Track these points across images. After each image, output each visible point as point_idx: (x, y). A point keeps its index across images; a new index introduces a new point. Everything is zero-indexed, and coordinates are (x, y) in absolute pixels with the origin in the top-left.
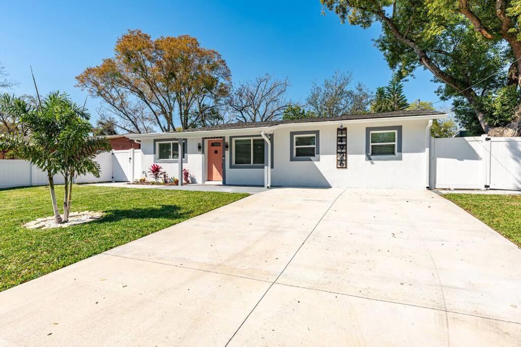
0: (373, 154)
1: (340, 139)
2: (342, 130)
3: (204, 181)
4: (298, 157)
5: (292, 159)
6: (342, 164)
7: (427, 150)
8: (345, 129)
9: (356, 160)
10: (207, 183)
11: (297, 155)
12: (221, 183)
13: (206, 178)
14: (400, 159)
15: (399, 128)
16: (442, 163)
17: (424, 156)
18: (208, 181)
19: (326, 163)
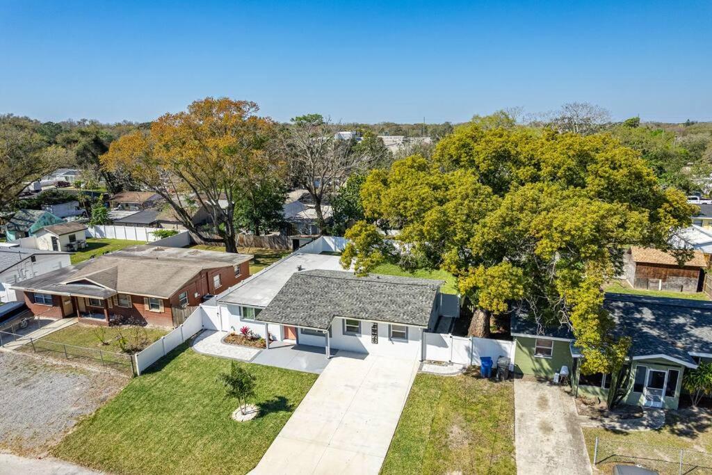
0: (393, 336)
1: (374, 331)
2: (375, 326)
3: (282, 340)
4: (348, 333)
5: (344, 334)
6: (375, 341)
7: (421, 341)
8: (377, 326)
9: (383, 340)
10: (285, 341)
11: (347, 330)
12: (295, 342)
13: (284, 337)
14: (407, 342)
15: (407, 328)
16: (429, 348)
17: (419, 343)
18: (285, 338)
19: (365, 340)
